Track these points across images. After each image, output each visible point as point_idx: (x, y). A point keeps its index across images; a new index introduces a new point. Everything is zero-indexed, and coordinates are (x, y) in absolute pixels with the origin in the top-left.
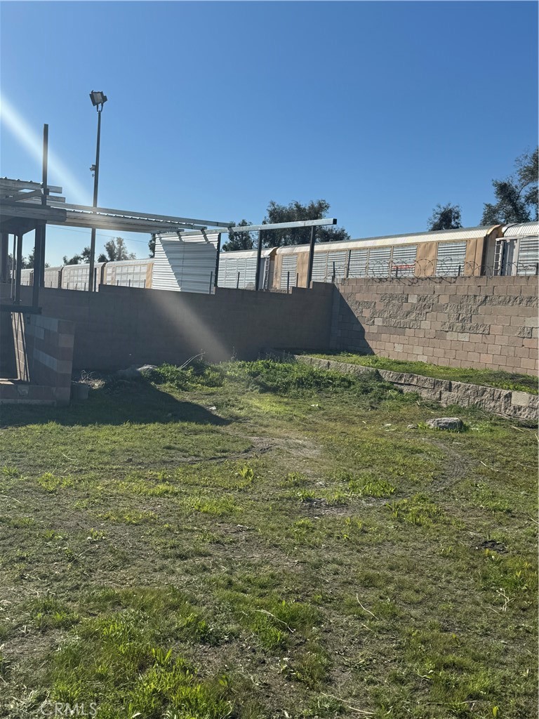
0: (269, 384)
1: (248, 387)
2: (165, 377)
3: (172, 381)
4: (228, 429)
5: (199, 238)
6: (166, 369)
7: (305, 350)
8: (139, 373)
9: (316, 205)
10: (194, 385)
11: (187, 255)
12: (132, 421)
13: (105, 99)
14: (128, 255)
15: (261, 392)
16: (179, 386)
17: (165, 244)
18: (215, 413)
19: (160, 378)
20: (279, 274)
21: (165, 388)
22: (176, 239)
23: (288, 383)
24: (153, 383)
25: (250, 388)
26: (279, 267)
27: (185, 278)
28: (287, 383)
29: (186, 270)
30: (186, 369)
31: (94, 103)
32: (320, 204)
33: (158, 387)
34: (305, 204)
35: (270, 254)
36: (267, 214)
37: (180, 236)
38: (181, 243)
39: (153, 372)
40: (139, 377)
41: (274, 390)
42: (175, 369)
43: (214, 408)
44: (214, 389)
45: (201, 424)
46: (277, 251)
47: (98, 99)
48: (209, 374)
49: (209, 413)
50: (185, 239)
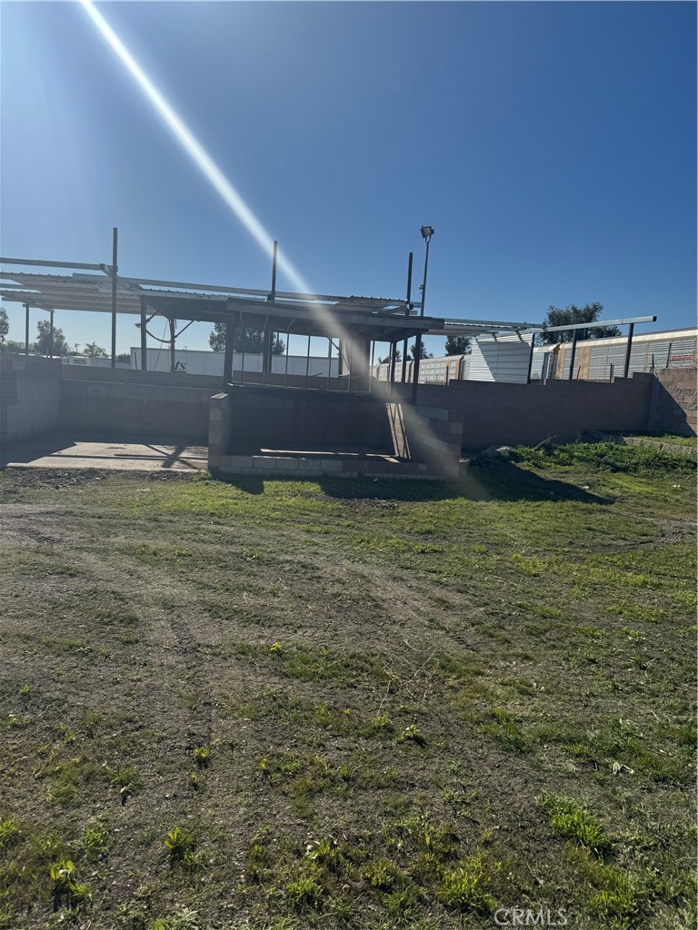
0: (619, 464)
1: (598, 466)
2: (522, 457)
3: (529, 460)
4: (612, 508)
5: (515, 338)
6: (520, 450)
7: (632, 432)
8: (499, 452)
9: (591, 307)
10: (548, 464)
11: (501, 353)
12: (526, 499)
13: (432, 232)
14: (427, 355)
15: (613, 471)
16: (536, 465)
17: (481, 344)
18: (590, 492)
19: (518, 458)
20: (562, 366)
21: (524, 466)
22: (492, 340)
23: (637, 464)
24: (513, 462)
25: (601, 468)
26: (562, 361)
27: (499, 372)
28: (635, 464)
29: (500, 365)
30: (538, 449)
31: (424, 236)
32: (595, 306)
33: (518, 465)
34: (581, 307)
35: (554, 349)
36: (547, 317)
37: (495, 338)
38: (497, 343)
39: (511, 453)
40: (499, 456)
41: (625, 470)
42: (529, 450)
43: (587, 487)
44: (567, 468)
45: (587, 502)
46: (561, 347)
47: (426, 232)
48: (559, 454)
49: (584, 491)
50: (499, 339)
